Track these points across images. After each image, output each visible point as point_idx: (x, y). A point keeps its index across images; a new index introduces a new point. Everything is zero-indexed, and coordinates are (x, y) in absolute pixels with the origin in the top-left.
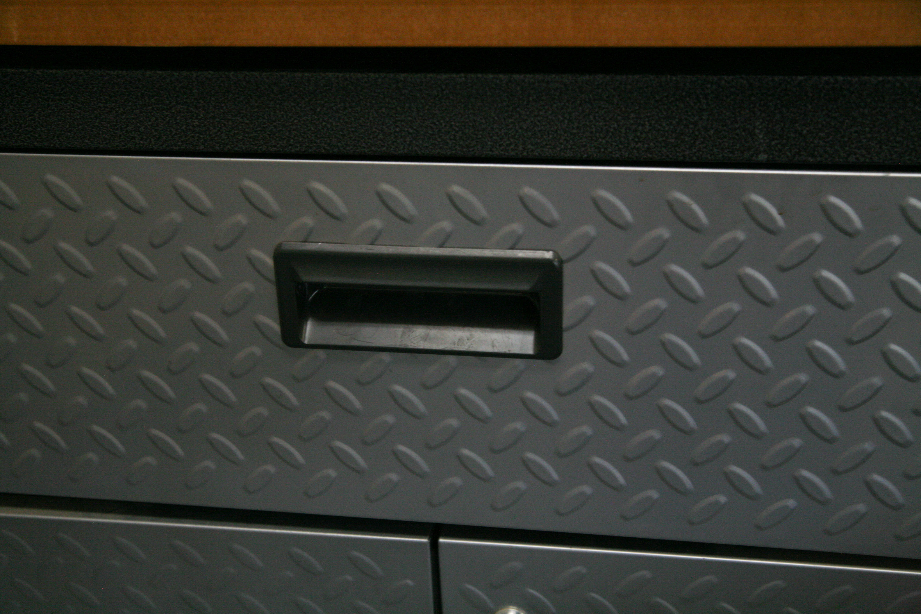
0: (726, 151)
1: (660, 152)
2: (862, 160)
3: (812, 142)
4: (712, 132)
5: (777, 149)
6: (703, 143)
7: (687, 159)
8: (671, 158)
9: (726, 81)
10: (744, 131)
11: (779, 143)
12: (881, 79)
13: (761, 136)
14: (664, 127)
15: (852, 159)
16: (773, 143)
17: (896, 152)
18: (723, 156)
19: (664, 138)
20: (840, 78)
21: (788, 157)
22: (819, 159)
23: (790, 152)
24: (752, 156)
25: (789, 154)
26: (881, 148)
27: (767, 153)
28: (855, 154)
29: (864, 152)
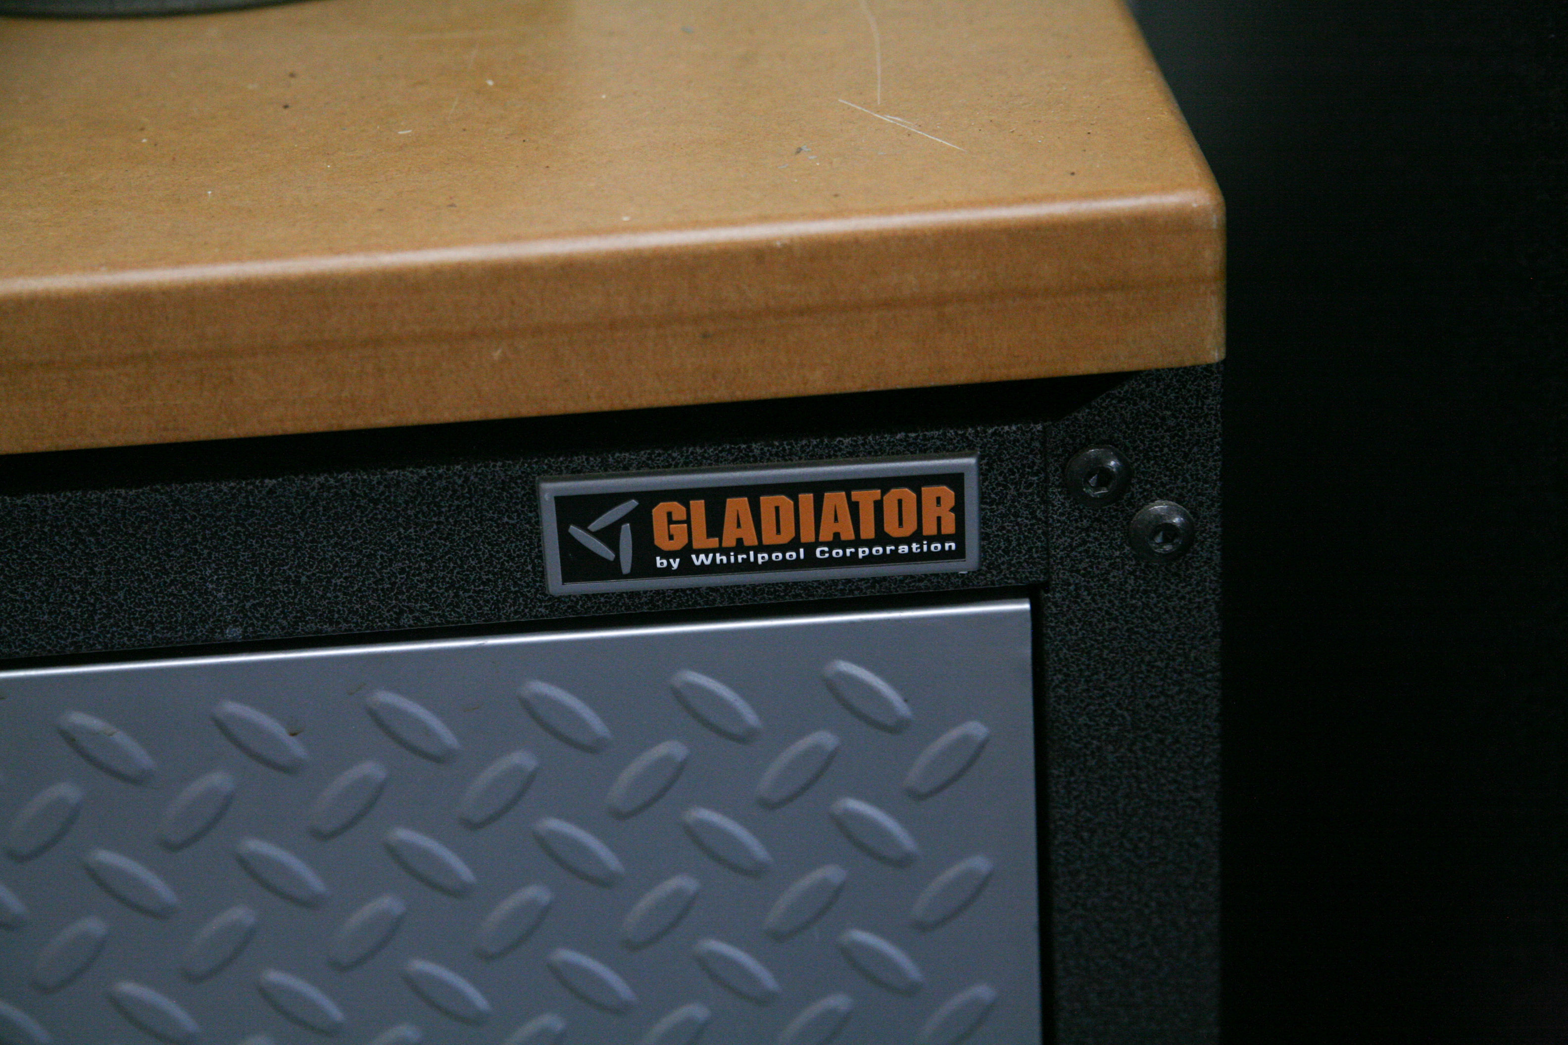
0: (158, 629)
1: (24, 641)
2: (427, 621)
3: (323, 597)
4: (121, 594)
5: (258, 615)
6: (108, 616)
7: (84, 650)
8: (50, 651)
9: (125, 499)
10: (185, 587)
11: (260, 604)
12: (424, 472)
13: (221, 595)
14: (22, 595)
15: (407, 621)
16: (248, 605)
17: (487, 601)
18: (154, 638)
19: (28, 615)
20: (346, 476)
21: (283, 628)
22: (344, 626)
23: (285, 618)
24: (212, 631)
25: (285, 623)
26: (456, 595)
27: (241, 624)
28: (412, 611)
29: (427, 606)
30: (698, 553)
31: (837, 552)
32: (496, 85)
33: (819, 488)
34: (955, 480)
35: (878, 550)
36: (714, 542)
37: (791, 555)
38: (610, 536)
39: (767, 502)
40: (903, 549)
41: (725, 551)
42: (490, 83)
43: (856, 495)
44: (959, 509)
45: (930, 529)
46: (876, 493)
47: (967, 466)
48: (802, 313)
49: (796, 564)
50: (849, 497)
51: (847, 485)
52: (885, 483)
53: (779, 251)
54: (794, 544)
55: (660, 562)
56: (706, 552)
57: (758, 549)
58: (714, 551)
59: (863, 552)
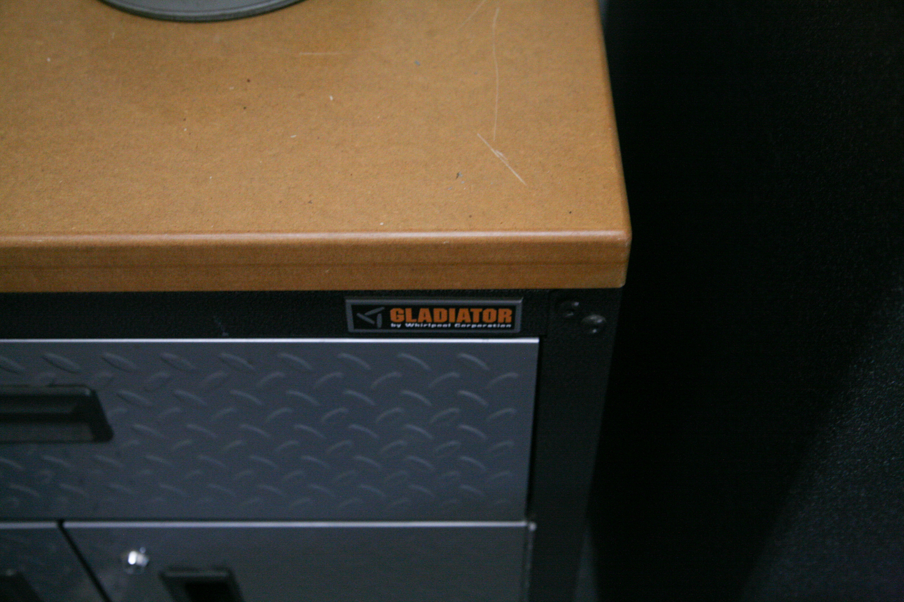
21: (244, 334)
24: (217, 334)
27: (228, 332)
30: (408, 323)
31: (463, 326)
32: (334, 100)
33: (457, 308)
34: (513, 308)
35: (480, 326)
36: (415, 320)
37: (445, 326)
38: (374, 317)
39: (436, 311)
40: (490, 326)
41: (420, 323)
42: (331, 98)
43: (472, 310)
44: (513, 316)
45: (501, 320)
46: (481, 310)
47: (518, 304)
48: (453, 265)
49: (447, 328)
50: (469, 310)
51: (469, 307)
52: (485, 307)
53: (445, 245)
54: (447, 322)
55: (393, 325)
56: (412, 323)
57: (432, 323)
58: (415, 323)
59: (473, 326)
